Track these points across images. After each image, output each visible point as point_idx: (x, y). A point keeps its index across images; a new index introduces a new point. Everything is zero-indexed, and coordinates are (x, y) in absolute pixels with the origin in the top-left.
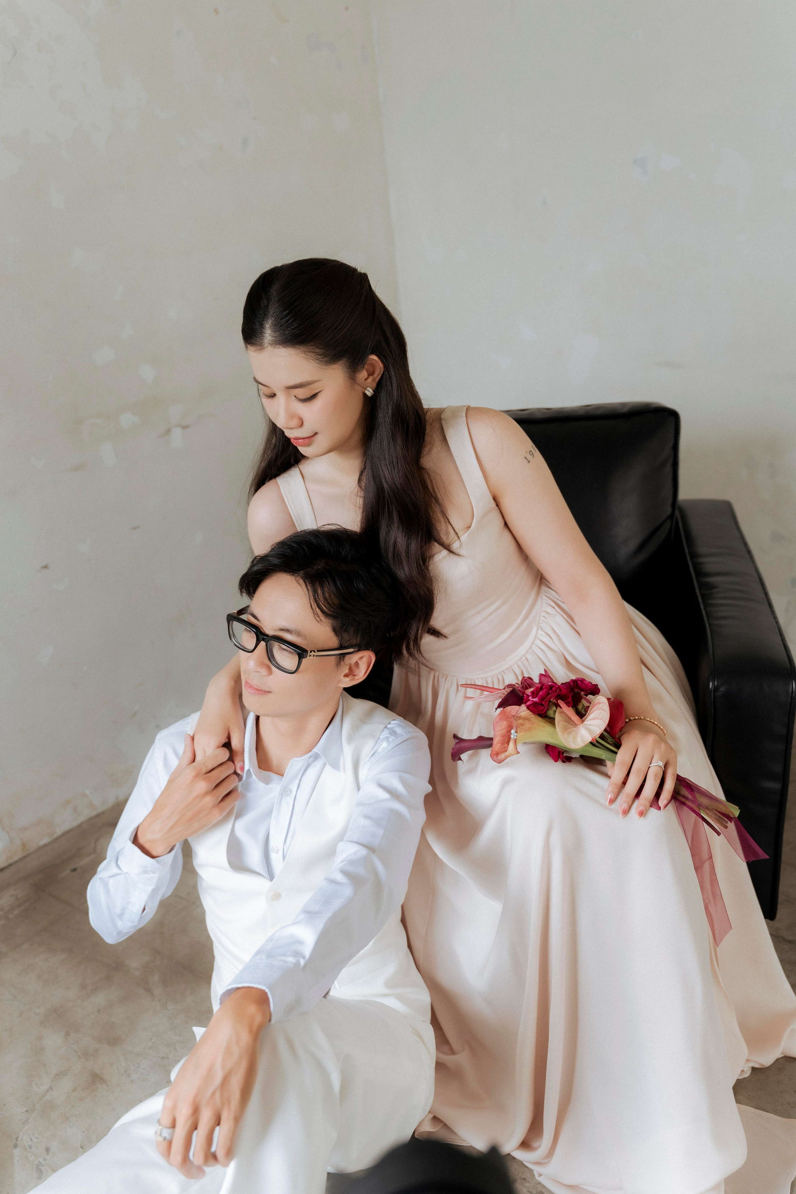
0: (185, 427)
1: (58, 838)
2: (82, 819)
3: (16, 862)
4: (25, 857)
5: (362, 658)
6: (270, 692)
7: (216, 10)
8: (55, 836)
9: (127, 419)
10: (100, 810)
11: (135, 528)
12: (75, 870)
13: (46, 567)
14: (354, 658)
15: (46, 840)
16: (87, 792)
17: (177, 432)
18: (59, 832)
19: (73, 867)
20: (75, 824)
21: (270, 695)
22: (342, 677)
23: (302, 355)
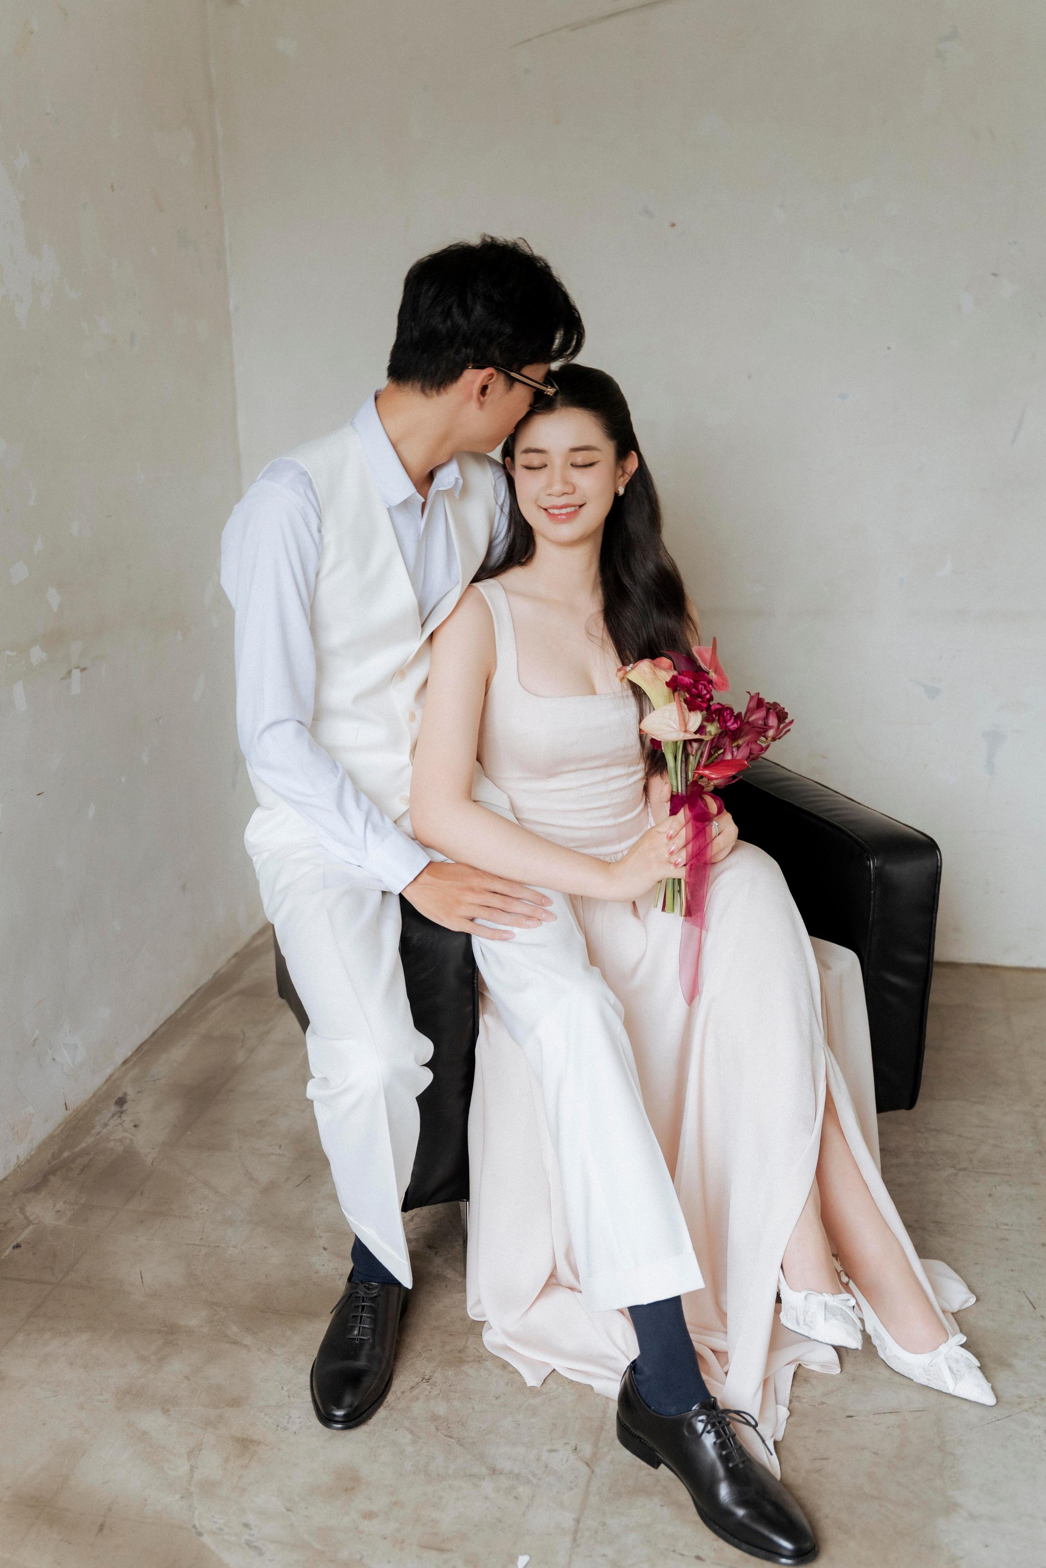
0: (83, 670)
7: (112, 186)
9: (37, 654)
11: (39, 794)
17: (76, 675)
23: (593, 419)
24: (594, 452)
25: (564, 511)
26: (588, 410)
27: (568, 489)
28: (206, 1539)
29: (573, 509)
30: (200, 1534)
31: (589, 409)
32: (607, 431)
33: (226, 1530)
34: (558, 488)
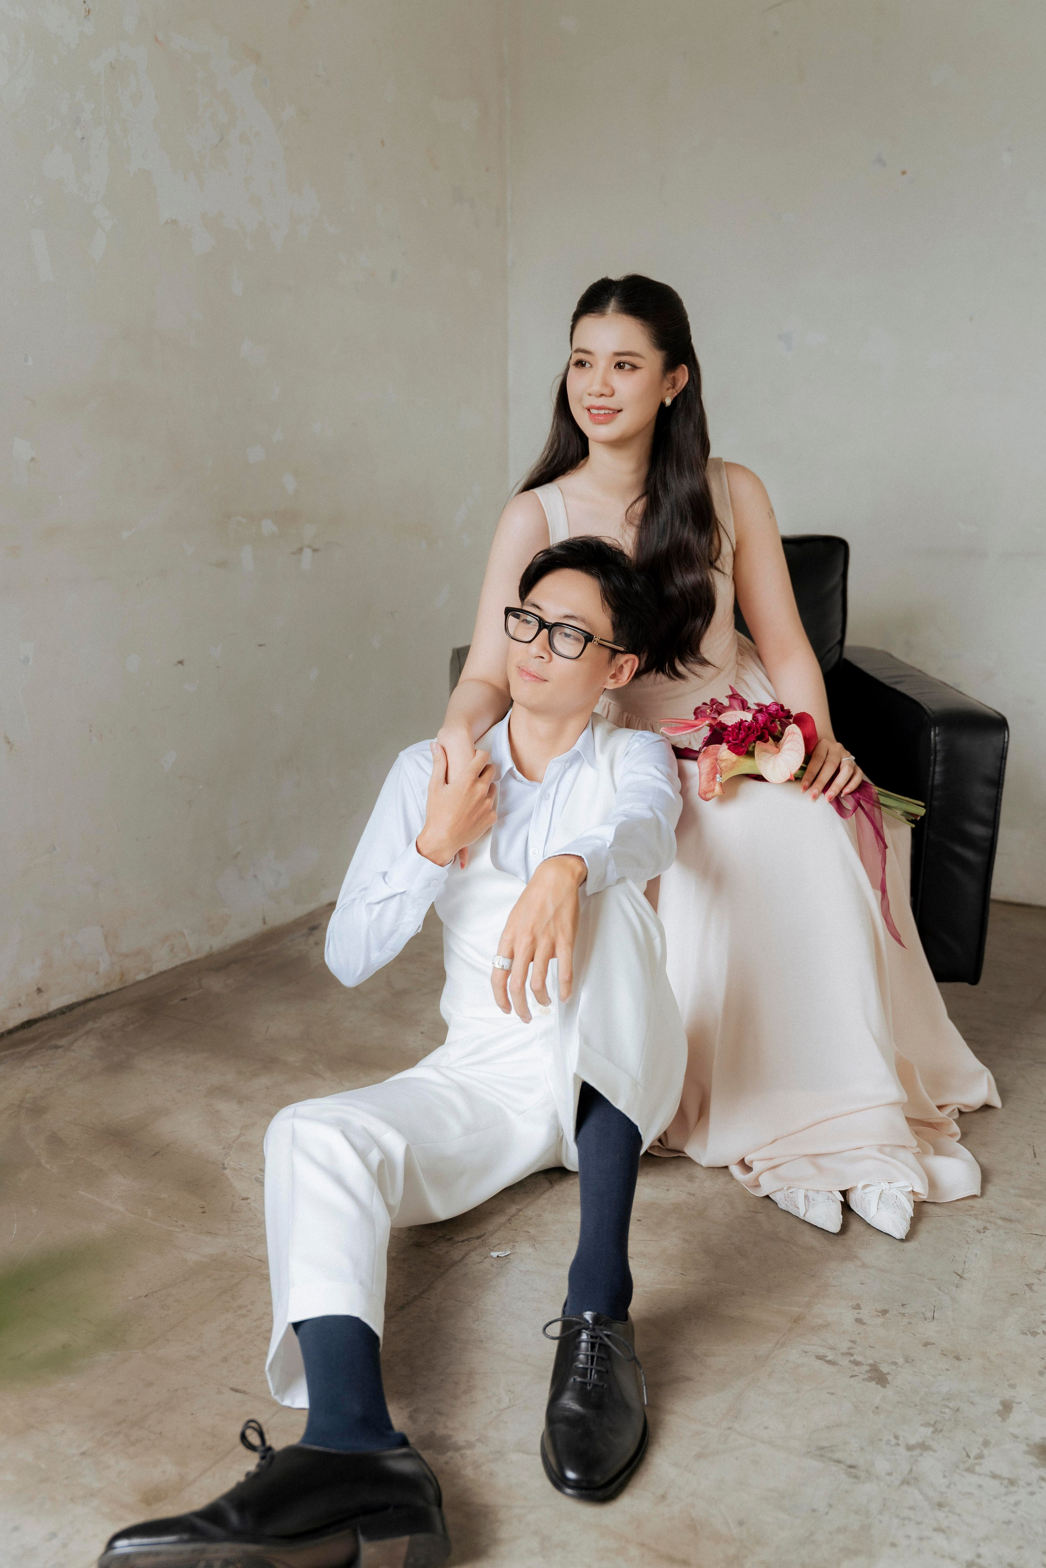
0: (315, 550)
1: (153, 976)
2: (177, 962)
3: (113, 992)
4: (121, 989)
5: (626, 662)
6: (546, 681)
7: (382, 142)
8: (151, 974)
9: (268, 527)
10: (194, 957)
11: (260, 645)
12: (185, 999)
13: (181, 662)
14: (622, 659)
15: (142, 976)
16: (186, 931)
17: (307, 553)
18: (156, 969)
19: (183, 997)
20: (171, 965)
21: (547, 683)
22: (608, 678)
23: (640, 327)
24: (637, 358)
25: (602, 412)
26: (636, 319)
27: (606, 391)
28: (227, 1172)
29: (611, 412)
30: (225, 1168)
31: (638, 317)
32: (653, 340)
33: (245, 1170)
34: (597, 388)
